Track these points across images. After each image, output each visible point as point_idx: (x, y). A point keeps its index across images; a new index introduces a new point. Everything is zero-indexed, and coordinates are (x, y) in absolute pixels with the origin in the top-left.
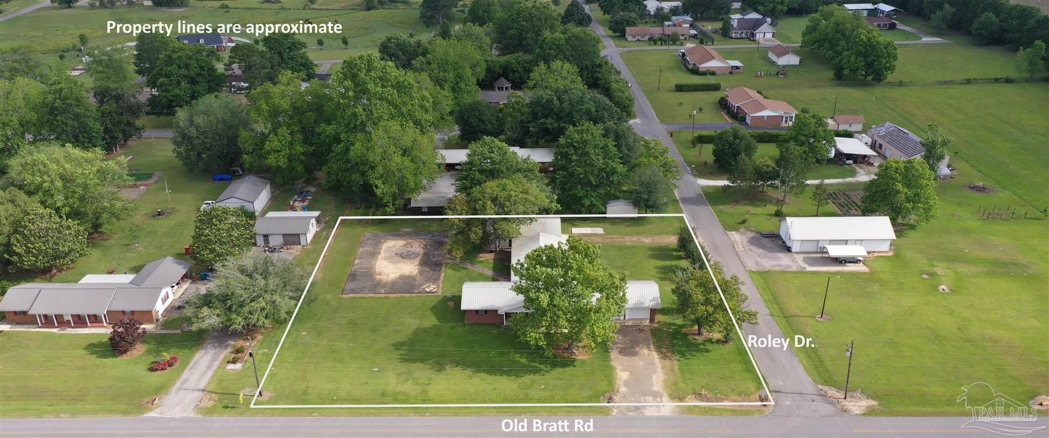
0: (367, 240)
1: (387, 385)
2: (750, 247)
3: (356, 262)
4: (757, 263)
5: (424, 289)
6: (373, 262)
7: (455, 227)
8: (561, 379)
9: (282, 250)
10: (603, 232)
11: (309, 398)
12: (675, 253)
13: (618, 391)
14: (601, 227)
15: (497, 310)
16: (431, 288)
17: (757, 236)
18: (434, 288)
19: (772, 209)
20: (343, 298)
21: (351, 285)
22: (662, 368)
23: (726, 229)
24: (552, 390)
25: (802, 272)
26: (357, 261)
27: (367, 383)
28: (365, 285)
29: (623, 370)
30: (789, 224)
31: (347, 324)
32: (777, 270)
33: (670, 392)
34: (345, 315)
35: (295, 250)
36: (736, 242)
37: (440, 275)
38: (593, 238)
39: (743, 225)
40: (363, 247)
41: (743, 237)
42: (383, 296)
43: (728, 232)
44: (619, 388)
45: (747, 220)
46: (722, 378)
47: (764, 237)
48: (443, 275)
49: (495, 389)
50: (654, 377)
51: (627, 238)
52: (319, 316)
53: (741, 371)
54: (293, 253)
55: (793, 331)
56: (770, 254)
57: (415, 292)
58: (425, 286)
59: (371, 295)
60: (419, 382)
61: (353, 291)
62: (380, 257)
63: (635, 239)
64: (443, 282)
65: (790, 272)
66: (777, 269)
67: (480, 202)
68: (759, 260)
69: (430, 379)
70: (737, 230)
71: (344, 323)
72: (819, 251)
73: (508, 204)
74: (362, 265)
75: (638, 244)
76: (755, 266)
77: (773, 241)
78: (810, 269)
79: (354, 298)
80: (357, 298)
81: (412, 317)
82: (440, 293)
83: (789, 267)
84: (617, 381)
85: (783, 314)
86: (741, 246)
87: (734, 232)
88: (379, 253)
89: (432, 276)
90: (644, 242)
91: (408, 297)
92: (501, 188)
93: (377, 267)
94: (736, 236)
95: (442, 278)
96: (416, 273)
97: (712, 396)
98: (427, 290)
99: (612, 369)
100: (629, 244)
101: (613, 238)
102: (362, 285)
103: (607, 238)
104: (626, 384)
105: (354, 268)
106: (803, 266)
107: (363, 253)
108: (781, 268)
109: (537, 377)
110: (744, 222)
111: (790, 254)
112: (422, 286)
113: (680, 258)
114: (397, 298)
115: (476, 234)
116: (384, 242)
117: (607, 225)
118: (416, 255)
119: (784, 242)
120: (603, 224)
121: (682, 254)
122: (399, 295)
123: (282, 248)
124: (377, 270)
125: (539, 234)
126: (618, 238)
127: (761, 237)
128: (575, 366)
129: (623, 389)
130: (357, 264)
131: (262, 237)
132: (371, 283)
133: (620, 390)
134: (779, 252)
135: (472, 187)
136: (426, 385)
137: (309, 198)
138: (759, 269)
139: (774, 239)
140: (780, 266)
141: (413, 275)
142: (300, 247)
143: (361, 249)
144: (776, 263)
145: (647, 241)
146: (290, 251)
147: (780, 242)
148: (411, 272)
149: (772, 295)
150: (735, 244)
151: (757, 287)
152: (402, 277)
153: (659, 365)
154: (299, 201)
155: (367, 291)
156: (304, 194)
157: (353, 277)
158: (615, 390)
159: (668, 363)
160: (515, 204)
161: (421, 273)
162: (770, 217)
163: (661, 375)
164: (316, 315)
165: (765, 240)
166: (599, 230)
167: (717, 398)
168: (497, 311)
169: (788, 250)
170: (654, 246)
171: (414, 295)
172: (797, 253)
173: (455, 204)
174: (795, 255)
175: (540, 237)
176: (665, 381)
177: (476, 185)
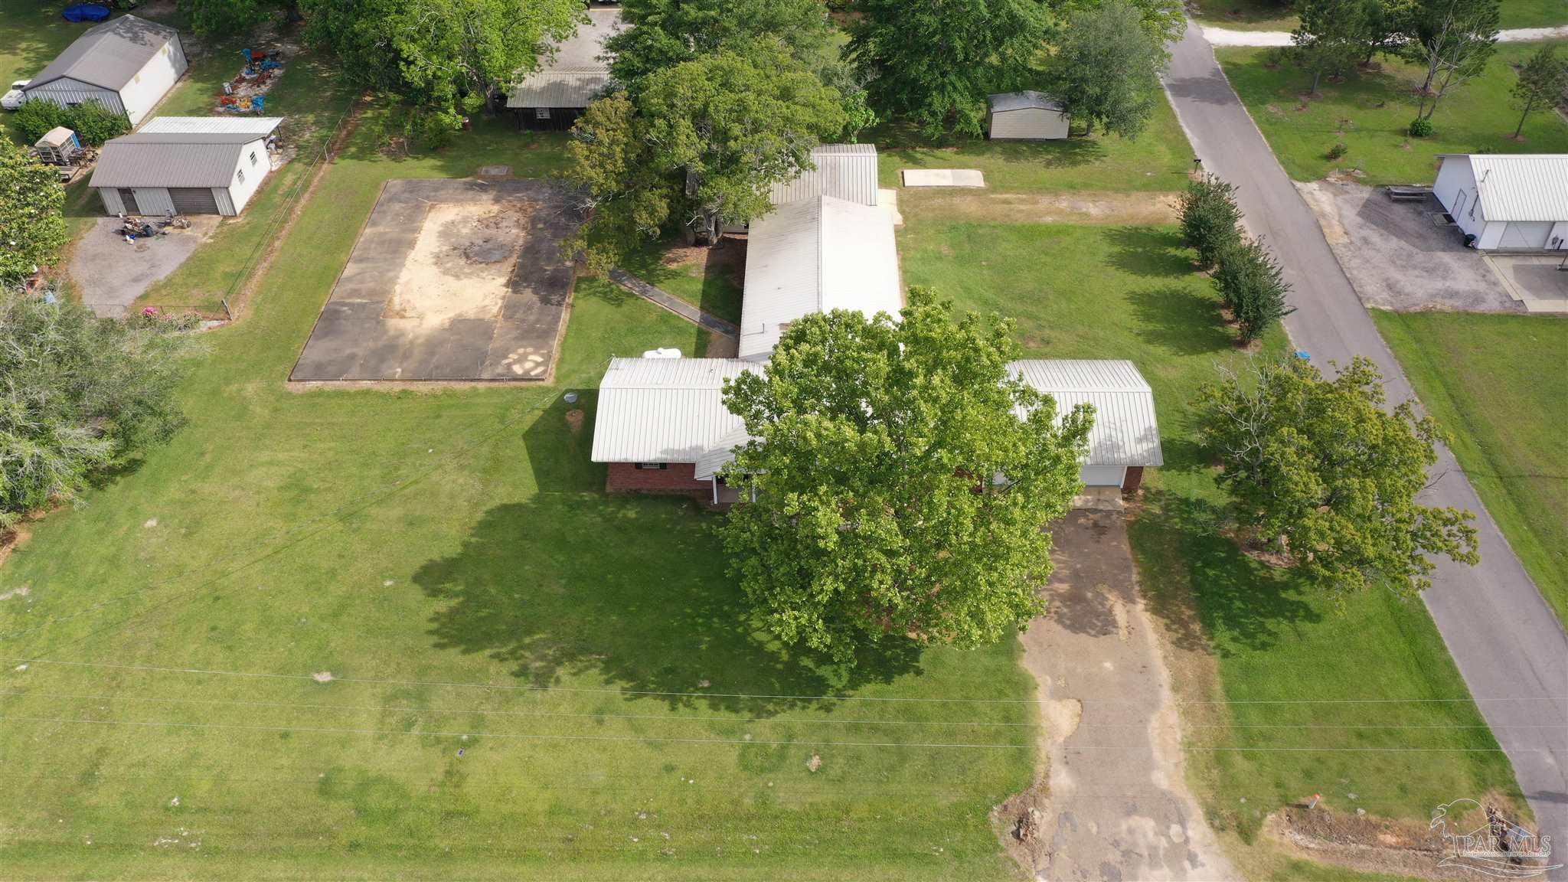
0: (390, 200)
1: (344, 743)
2: (1366, 232)
3: (347, 273)
4: (1390, 286)
5: (509, 366)
6: (391, 274)
7: (595, 191)
8: (874, 729)
9: (168, 229)
10: (982, 184)
11: (94, 800)
12: (1172, 251)
13: (1045, 789)
14: (976, 167)
15: (693, 465)
16: (529, 365)
17: (1379, 198)
18: (538, 364)
19: (1405, 114)
20: (289, 395)
21: (317, 352)
22: (1175, 689)
23: (1291, 175)
24: (842, 779)
25: (1514, 317)
26: (350, 270)
27: (285, 736)
28: (355, 350)
29: (1059, 695)
30: (1478, 175)
31: (280, 489)
32: (1447, 308)
33: (1209, 796)
34: (280, 456)
35: (203, 230)
36: (1324, 215)
37: (556, 319)
38: (957, 200)
39: (1333, 162)
40: (374, 224)
41: (1339, 200)
42: (398, 387)
43: (1298, 185)
44: (1047, 776)
45: (1344, 151)
46: (1360, 735)
47: (1396, 201)
48: (565, 315)
49: (669, 769)
50: (1154, 723)
51: (1044, 202)
52: (208, 458)
53: (1414, 705)
54: (194, 240)
55: (1536, 533)
56: (1420, 257)
57: (485, 376)
58: (513, 356)
59: (366, 384)
60: (444, 733)
61: (319, 371)
62: (412, 255)
63: (1063, 204)
64: (563, 345)
65: (1482, 316)
66: (1447, 305)
67: (660, 123)
68: (1395, 274)
69: (478, 722)
70: (1321, 178)
71: (270, 484)
72: (1549, 246)
73: (736, 129)
74: (362, 282)
75: (1073, 221)
76: (1385, 295)
77: (1420, 213)
78: (1536, 305)
79: (320, 393)
80: (329, 395)
81: (462, 467)
82: (549, 382)
83: (1478, 298)
84: (1040, 741)
85: (1495, 466)
86: (1339, 230)
87: (1314, 186)
88: (411, 244)
89: (537, 321)
90: (1087, 215)
91: (464, 394)
92: (719, 80)
93: (398, 288)
94: (1320, 197)
95: (562, 327)
96: (495, 310)
97: (1343, 815)
98: (518, 369)
99: (1023, 686)
100: (1049, 219)
101: (1007, 202)
102: (348, 351)
103: (994, 202)
104: (1072, 758)
105: (337, 293)
106: (1516, 298)
107: (372, 242)
108: (1459, 304)
109: (798, 718)
110: (1334, 155)
111: (1475, 256)
112: (506, 357)
113: (1184, 267)
114: (435, 396)
115: (652, 212)
116: (432, 207)
117: (996, 161)
118: (505, 251)
119: (1449, 218)
120: (983, 159)
121: (1192, 253)
122: (439, 386)
123: (167, 224)
124: (397, 300)
125: (819, 200)
126: (1022, 201)
127: (1384, 200)
128: (919, 672)
129: (1062, 780)
130: (349, 279)
131: (118, 196)
132: (371, 344)
133: (1052, 782)
134: (1443, 250)
135: (645, 72)
136: (465, 745)
137: (277, 72)
138: (1398, 306)
139: (1421, 207)
140: (1453, 294)
141: (487, 317)
142: (216, 220)
143: (367, 231)
144: (1439, 285)
145: (1095, 209)
146: (188, 232)
147: (1439, 218)
148: (484, 309)
149: (1452, 396)
150: (1323, 222)
151: (1405, 369)
152: (458, 325)
153: (1164, 676)
154: (248, 81)
155: (355, 371)
156: (268, 61)
157: (330, 321)
158: (1037, 784)
159: (1190, 663)
160: (756, 131)
161: (509, 309)
162: (1400, 139)
163: (1174, 718)
164: (203, 454)
165: (1399, 210)
166: (973, 178)
167: (1357, 821)
168: (690, 467)
169: (1467, 242)
170: (1113, 226)
171: (481, 386)
172: (1493, 253)
173: (597, 125)
174: (1487, 259)
175: (825, 210)
176: (1188, 746)
177: (657, 63)
